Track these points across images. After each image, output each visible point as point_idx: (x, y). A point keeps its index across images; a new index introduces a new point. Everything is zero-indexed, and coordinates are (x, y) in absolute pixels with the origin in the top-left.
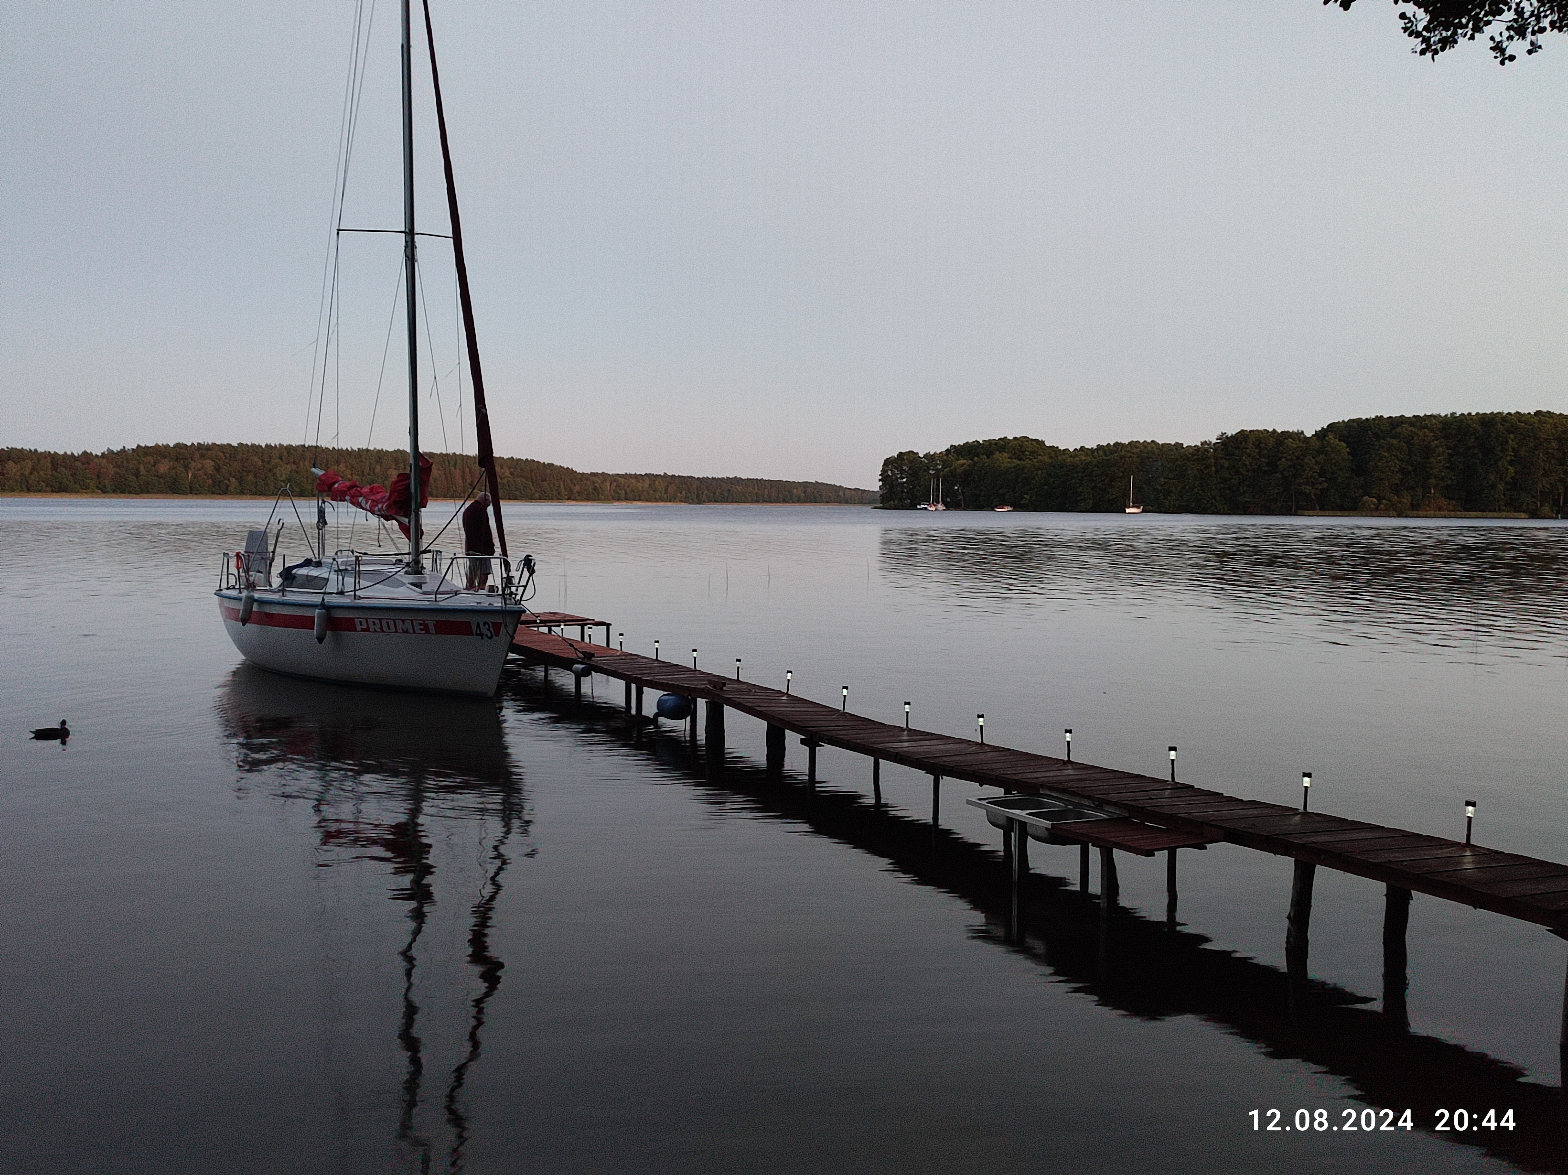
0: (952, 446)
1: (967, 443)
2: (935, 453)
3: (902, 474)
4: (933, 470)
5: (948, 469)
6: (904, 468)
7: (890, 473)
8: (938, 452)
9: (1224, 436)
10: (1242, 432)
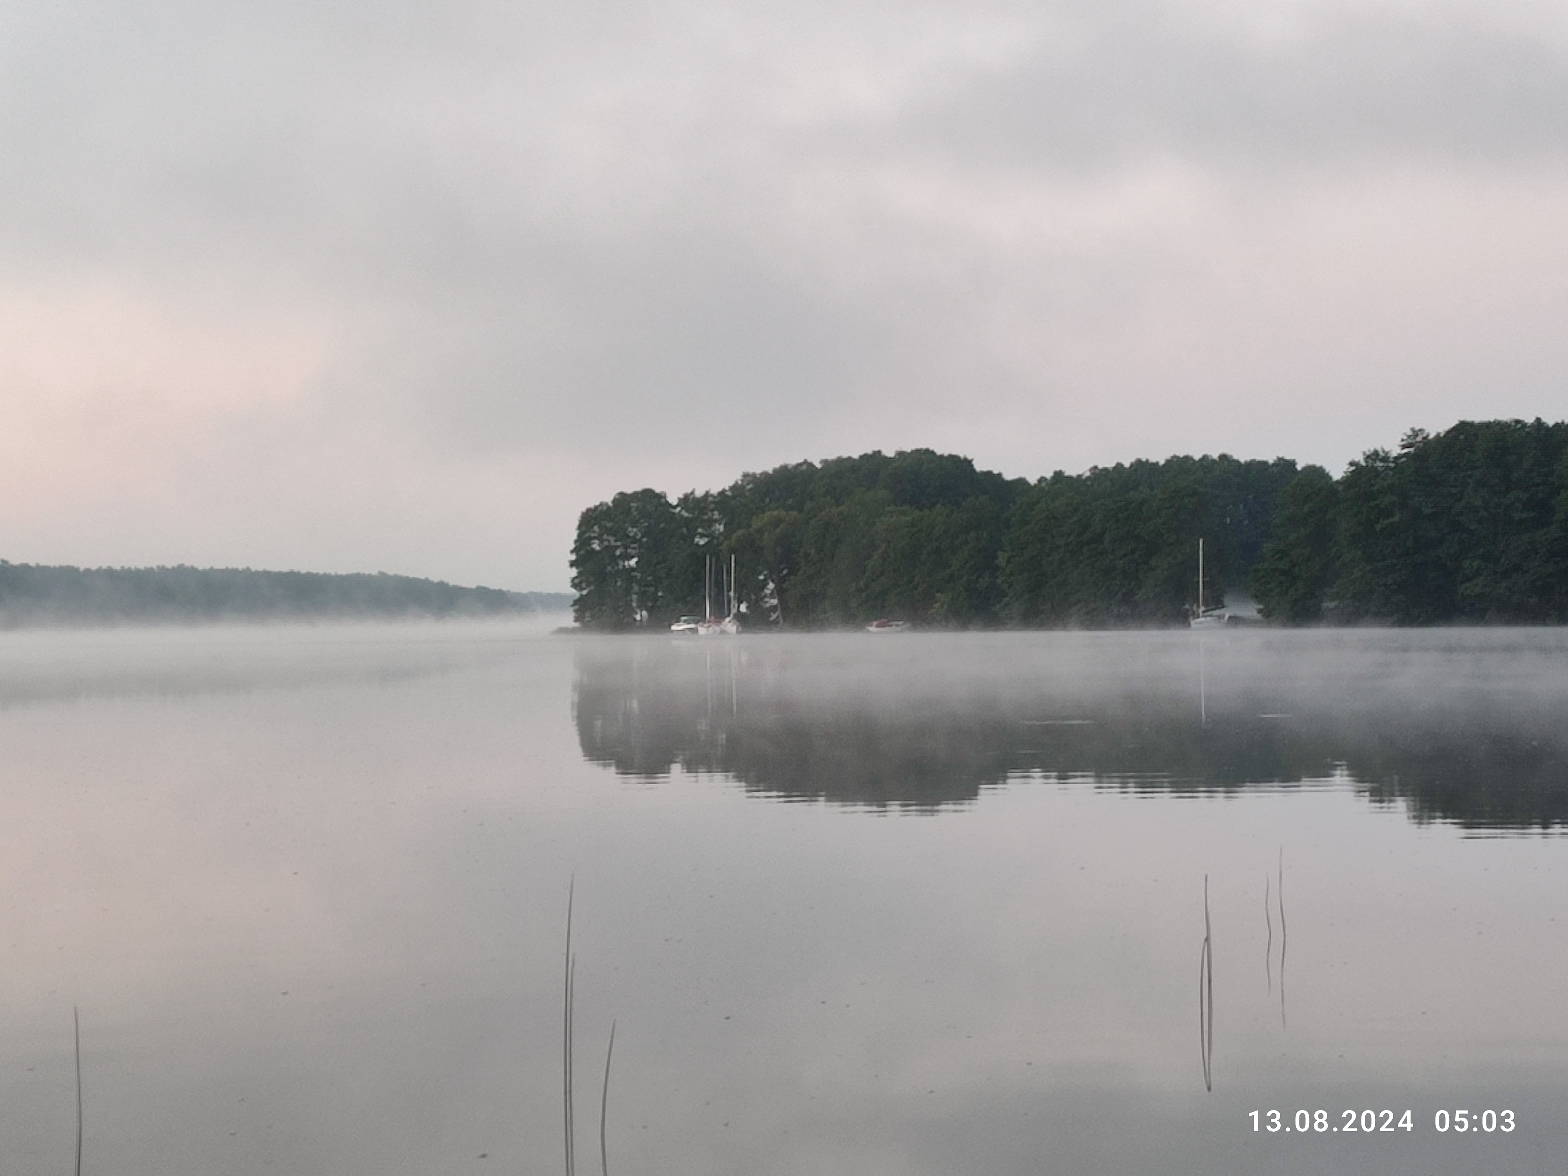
0: (746, 475)
1: (784, 468)
2: (707, 494)
3: (626, 547)
4: (702, 536)
5: (740, 532)
6: (632, 531)
7: (596, 546)
8: (715, 491)
9: (1419, 439)
10: (1463, 427)
